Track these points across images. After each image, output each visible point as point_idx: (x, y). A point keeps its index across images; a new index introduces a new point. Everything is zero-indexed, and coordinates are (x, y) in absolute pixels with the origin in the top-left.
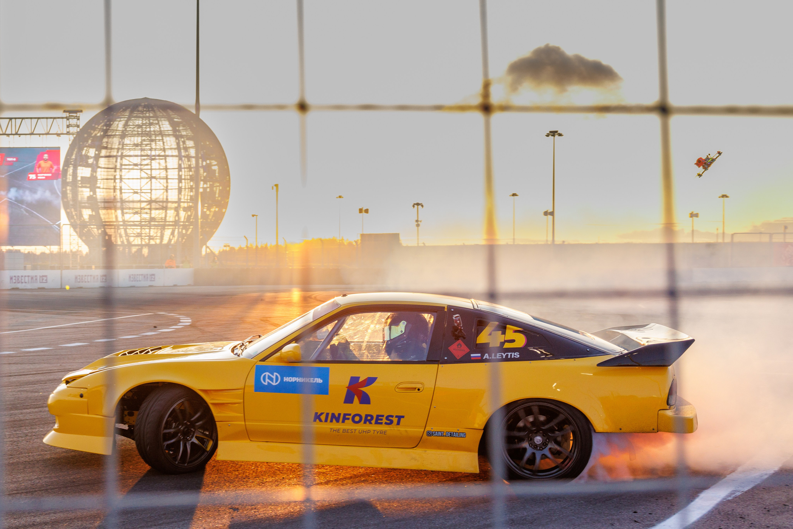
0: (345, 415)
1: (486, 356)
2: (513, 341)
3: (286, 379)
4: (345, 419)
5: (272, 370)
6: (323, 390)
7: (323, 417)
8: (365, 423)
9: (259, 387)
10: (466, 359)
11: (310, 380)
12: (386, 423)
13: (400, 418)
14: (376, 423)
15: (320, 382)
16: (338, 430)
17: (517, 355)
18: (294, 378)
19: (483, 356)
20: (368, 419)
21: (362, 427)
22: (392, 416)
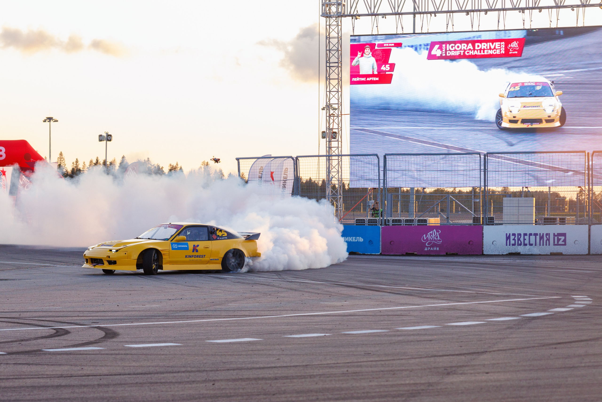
1: (221, 238)
2: (224, 234)
3: (179, 246)
4: (192, 257)
5: (175, 243)
6: (187, 249)
7: (187, 256)
9: (173, 249)
10: (217, 239)
11: (184, 246)
13: (204, 255)
16: (191, 260)
17: (226, 238)
20: (197, 256)
21: (196, 259)
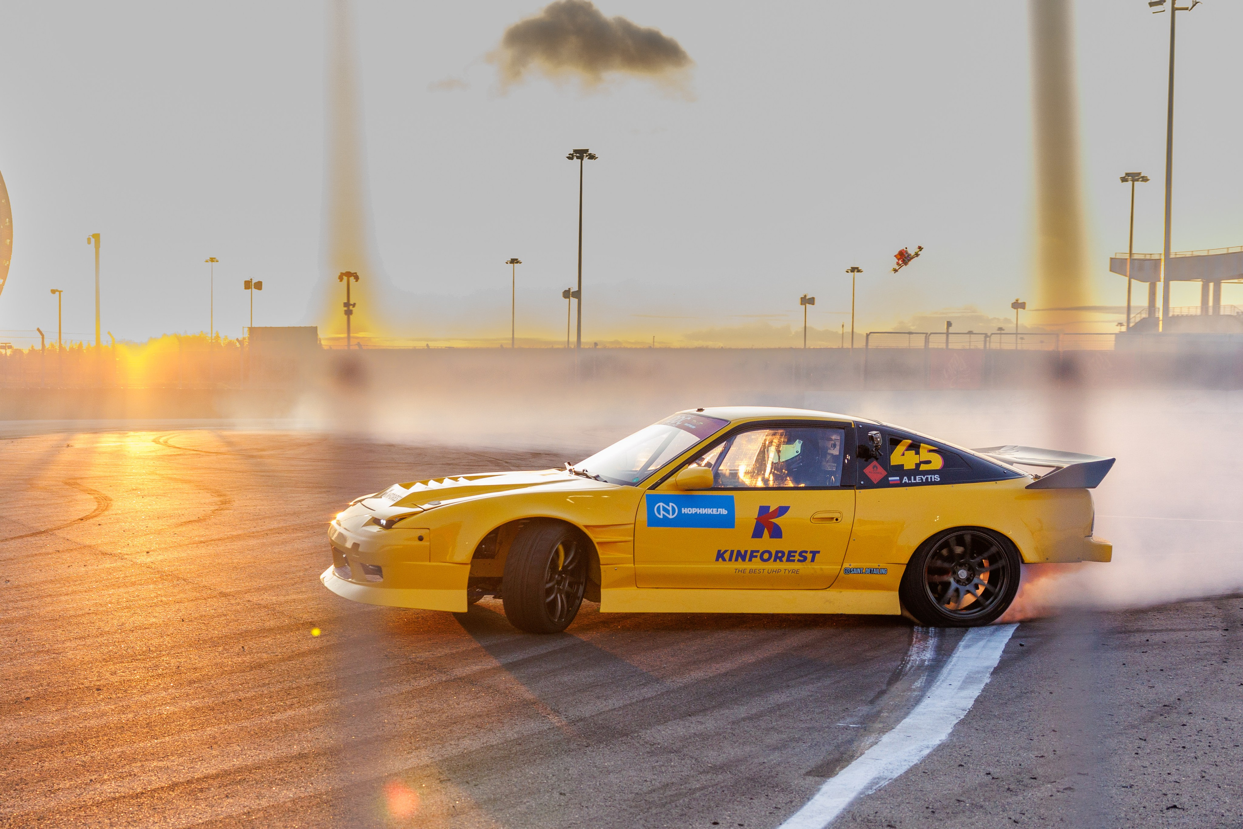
0: (752, 552)
1: (905, 480)
2: (929, 462)
3: (685, 511)
4: (752, 556)
5: (666, 499)
6: (728, 522)
7: (727, 556)
8: (775, 560)
9: (653, 521)
10: (884, 484)
11: (712, 511)
12: (799, 561)
13: (814, 553)
14: (788, 560)
15: (724, 513)
16: (744, 571)
17: (937, 478)
18: (693, 509)
19: (901, 479)
20: (779, 556)
21: (771, 566)
22: (806, 552)
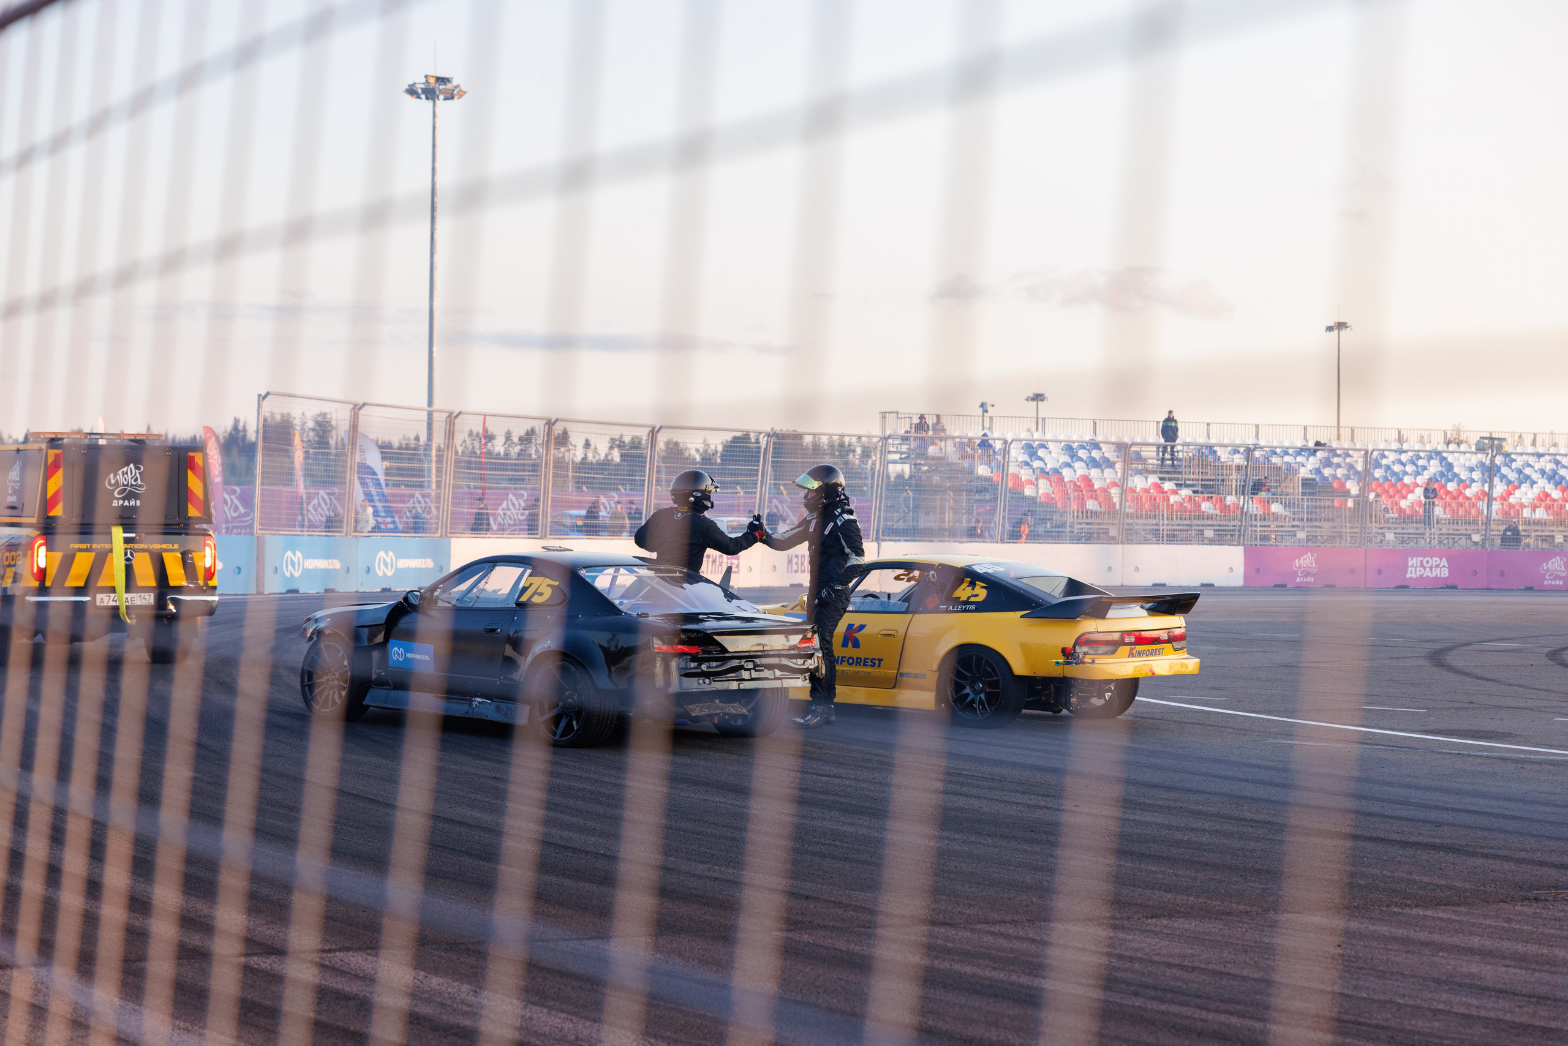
0: (843, 657)
1: (952, 608)
2: (977, 594)
8: (856, 665)
12: (871, 665)
13: (880, 660)
14: (864, 665)
17: (974, 607)
19: (948, 608)
20: (858, 662)
21: (854, 668)
22: (875, 659)
